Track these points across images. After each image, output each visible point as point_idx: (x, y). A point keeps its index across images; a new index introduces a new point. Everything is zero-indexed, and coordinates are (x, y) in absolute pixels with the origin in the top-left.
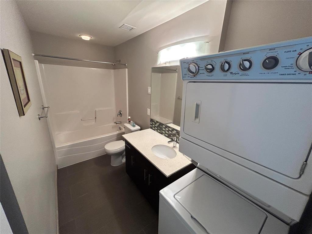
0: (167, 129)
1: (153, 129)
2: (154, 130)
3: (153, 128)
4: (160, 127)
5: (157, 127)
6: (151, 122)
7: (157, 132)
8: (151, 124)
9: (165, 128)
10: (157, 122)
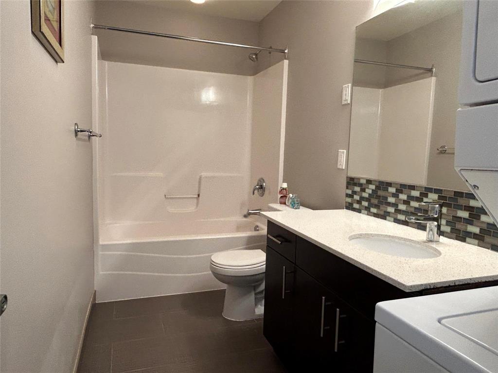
0: (403, 197)
1: (354, 210)
2: (359, 211)
3: (356, 206)
4: (378, 197)
5: (368, 200)
6: (347, 188)
7: (370, 214)
8: (348, 195)
9: (395, 195)
10: (369, 182)
